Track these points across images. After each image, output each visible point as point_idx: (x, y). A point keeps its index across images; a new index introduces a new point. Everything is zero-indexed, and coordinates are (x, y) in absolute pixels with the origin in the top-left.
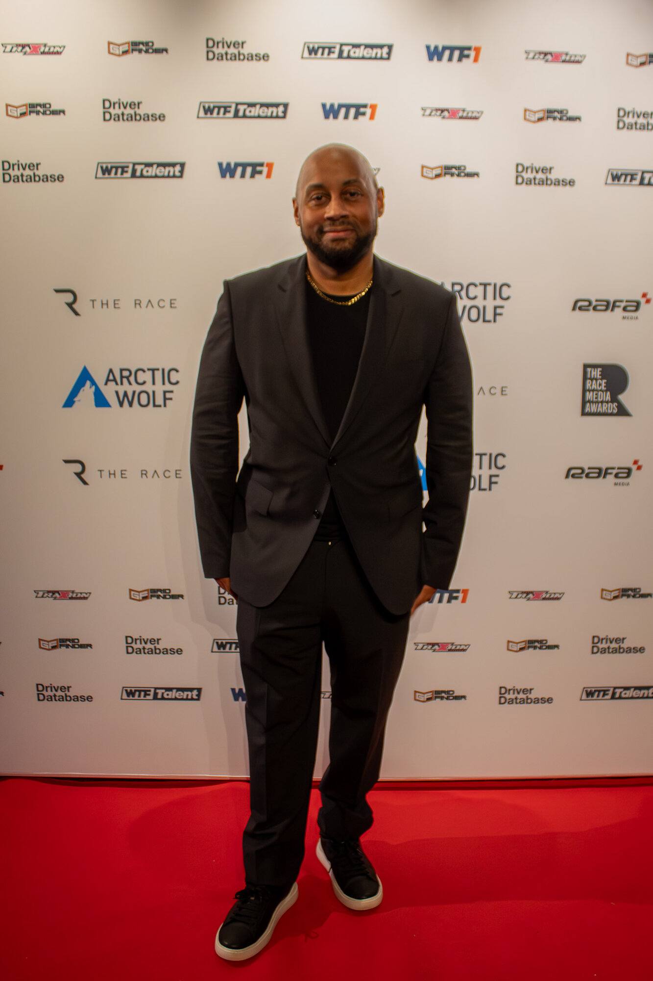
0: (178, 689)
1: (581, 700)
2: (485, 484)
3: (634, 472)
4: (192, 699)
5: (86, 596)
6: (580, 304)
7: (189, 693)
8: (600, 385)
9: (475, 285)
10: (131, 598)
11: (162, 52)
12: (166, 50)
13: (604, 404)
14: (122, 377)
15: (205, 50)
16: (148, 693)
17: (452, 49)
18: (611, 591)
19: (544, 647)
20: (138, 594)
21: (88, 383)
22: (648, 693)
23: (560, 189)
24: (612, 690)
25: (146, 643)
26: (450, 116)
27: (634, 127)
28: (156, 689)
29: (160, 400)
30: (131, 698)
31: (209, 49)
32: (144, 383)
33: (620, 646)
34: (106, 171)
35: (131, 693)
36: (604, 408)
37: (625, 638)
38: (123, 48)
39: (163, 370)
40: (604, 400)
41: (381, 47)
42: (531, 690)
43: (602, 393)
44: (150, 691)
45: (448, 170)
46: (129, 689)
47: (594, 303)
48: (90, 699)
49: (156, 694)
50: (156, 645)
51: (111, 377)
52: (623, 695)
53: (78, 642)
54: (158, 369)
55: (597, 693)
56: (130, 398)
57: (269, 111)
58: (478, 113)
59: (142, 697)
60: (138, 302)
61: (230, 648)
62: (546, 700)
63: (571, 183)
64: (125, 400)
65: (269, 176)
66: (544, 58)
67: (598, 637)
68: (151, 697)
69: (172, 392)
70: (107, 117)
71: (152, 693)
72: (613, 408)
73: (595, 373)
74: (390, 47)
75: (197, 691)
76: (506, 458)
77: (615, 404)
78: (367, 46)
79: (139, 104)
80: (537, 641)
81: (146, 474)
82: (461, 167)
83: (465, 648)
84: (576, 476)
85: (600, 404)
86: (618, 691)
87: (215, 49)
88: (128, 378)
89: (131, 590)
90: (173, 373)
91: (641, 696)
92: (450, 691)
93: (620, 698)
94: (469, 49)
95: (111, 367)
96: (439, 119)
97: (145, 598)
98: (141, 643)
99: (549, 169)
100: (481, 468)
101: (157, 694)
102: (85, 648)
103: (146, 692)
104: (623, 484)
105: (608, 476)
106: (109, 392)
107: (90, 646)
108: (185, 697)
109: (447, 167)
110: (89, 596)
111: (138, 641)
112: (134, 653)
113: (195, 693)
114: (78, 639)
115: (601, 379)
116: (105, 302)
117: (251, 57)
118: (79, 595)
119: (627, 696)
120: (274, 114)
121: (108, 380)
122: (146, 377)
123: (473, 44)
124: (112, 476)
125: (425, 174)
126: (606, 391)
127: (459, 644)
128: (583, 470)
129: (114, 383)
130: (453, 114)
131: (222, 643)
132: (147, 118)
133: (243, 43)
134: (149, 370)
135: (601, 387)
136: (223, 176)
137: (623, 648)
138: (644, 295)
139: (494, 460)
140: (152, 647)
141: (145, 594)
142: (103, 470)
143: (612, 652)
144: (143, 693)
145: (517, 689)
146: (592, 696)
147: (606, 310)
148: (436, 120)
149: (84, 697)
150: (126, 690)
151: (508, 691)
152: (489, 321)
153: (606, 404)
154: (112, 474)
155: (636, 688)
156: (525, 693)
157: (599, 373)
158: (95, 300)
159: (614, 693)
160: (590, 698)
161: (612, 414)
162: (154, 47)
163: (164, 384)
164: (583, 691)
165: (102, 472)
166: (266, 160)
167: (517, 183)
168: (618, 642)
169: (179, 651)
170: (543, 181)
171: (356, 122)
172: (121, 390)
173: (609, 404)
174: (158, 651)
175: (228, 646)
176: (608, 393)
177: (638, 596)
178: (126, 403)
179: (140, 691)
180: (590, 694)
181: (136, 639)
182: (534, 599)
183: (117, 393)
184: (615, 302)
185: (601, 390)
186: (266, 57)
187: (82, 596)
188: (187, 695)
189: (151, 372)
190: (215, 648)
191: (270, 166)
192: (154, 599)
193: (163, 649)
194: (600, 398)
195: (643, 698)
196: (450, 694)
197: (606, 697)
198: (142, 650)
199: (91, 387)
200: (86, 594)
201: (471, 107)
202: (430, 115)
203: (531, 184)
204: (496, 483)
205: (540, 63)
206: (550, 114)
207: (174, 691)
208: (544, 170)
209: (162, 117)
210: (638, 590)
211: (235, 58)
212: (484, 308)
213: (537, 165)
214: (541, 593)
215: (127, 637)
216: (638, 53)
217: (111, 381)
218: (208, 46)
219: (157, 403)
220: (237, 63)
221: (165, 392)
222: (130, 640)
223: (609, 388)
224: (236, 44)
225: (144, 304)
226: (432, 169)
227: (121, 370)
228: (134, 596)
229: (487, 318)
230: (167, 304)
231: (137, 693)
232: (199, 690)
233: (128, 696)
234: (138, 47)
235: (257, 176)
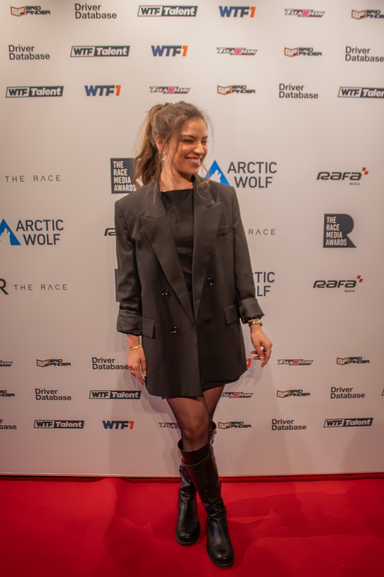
0: (69, 422)
1: (324, 427)
2: (261, 292)
3: (358, 284)
4: (78, 427)
5: (9, 364)
6: (322, 175)
7: (76, 424)
8: (335, 227)
9: (254, 164)
10: (38, 365)
11: (46, 14)
12: (49, 12)
13: (338, 240)
14: (27, 226)
15: (74, 11)
16: (51, 424)
17: (236, 9)
18: (343, 359)
19: (300, 395)
20: (42, 362)
21: (6, 230)
22: (367, 423)
23: (309, 100)
24: (344, 420)
25: (48, 393)
26: (236, 53)
27: (357, 59)
28: (55, 421)
29: (51, 240)
30: (40, 427)
31: (77, 11)
32: (41, 229)
33: (349, 393)
34: (13, 92)
35: (40, 424)
36: (338, 243)
37: (352, 388)
38: (20, 11)
39: (53, 221)
40: (338, 237)
41: (190, 8)
42: (292, 421)
43: (336, 232)
44: (52, 422)
45: (235, 89)
46: (39, 422)
47: (331, 175)
48: (14, 427)
49: (55, 425)
50: (55, 394)
51: (20, 226)
52: (351, 424)
53: (6, 392)
54: (50, 221)
55: (334, 423)
56: (33, 239)
57: (117, 52)
58: (254, 51)
59: (47, 426)
60: (36, 177)
61: (101, 396)
62: (302, 427)
63: (316, 96)
64: (30, 240)
65: (118, 94)
66: (297, 14)
67: (335, 388)
68: (53, 426)
69: (59, 235)
70: (12, 57)
71: (53, 424)
72: (344, 243)
73: (332, 220)
74: (196, 8)
75: (81, 423)
76: (274, 275)
77: (345, 240)
78: (180, 7)
79: (32, 48)
80: (296, 391)
81: (44, 287)
82: (243, 86)
83: (250, 395)
84: (320, 286)
85: (335, 240)
86: (348, 421)
87: (81, 11)
88: (31, 226)
89: (37, 360)
90: (59, 223)
91: (362, 424)
92: (241, 422)
93: (349, 425)
94: (248, 8)
95: (20, 219)
96: (229, 55)
97: (46, 365)
98: (45, 393)
99: (301, 87)
100: (258, 281)
101: (57, 425)
102: (10, 396)
103: (50, 423)
104: (351, 291)
105: (341, 286)
106: (19, 235)
107: (14, 395)
108: (74, 426)
109: (234, 87)
110: (12, 364)
111: (43, 392)
112: (41, 399)
113: (80, 424)
114: (6, 391)
115: (336, 224)
116: (14, 177)
117: (104, 16)
118: (5, 364)
119: (353, 424)
120: (121, 54)
121: (18, 228)
122: (43, 225)
123: (250, 5)
124: (23, 289)
125: (219, 91)
126: (339, 231)
127: (246, 393)
128: (324, 282)
129: (22, 230)
130: (237, 51)
131: (96, 393)
132: (38, 57)
133: (99, 7)
134: (44, 221)
135: (336, 229)
136: (88, 94)
137: (351, 395)
138: (364, 169)
139: (267, 277)
140: (52, 395)
141: (47, 363)
142: (17, 285)
143: (344, 397)
144: (47, 424)
145: (283, 421)
146: (331, 425)
147: (339, 179)
148: (227, 56)
149: (11, 426)
150: (37, 422)
151: (278, 422)
152: (263, 187)
153: (339, 240)
154: (23, 287)
155: (359, 419)
156: (289, 423)
157: (335, 220)
158: (8, 177)
159: (345, 423)
160: (330, 426)
161: (343, 246)
162: (41, 10)
163: (54, 229)
164: (325, 421)
165: (17, 286)
166: (116, 84)
167: (280, 97)
168: (347, 391)
169: (69, 398)
170: (297, 95)
171: (174, 57)
172: (27, 234)
173: (342, 240)
174: (56, 398)
175: (100, 395)
176: (341, 233)
177: (360, 362)
178: (30, 242)
179: (46, 423)
180: (330, 423)
181: (42, 391)
182: (293, 365)
183: (24, 236)
184: (345, 174)
185: (336, 231)
186: (114, 16)
187: (7, 364)
188: (75, 425)
189: (45, 223)
190: (92, 396)
191: (119, 87)
192: (52, 366)
193: (59, 397)
194: (336, 236)
195: (363, 425)
196: (241, 424)
197: (340, 425)
198: (46, 398)
199: (7, 232)
200: (10, 362)
201: (249, 47)
202: (222, 52)
203: (289, 97)
204: (268, 291)
205: (294, 17)
206: (301, 51)
207: (67, 422)
208: (298, 88)
209: (47, 57)
210: (360, 358)
211: (94, 16)
212: (260, 178)
213: (293, 84)
214: (298, 360)
215: (36, 389)
216: (359, 10)
217: (20, 228)
218: (76, 9)
219: (50, 242)
220: (96, 20)
221: (55, 235)
222: (38, 391)
223: (341, 230)
224: (94, 8)
225: (39, 179)
226: (224, 88)
227: (27, 221)
228: (40, 364)
229: (261, 185)
230: (54, 178)
231: (44, 424)
232: (83, 422)
233: (38, 426)
234: (30, 10)
235: (110, 94)
